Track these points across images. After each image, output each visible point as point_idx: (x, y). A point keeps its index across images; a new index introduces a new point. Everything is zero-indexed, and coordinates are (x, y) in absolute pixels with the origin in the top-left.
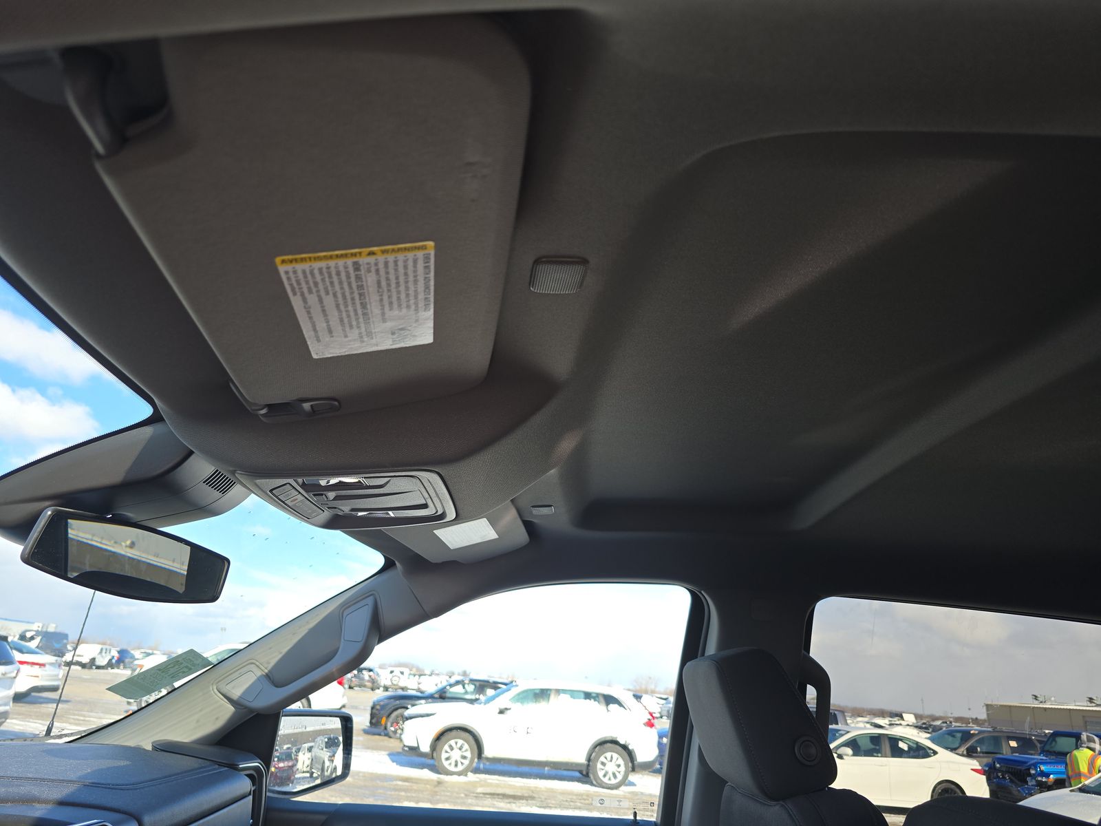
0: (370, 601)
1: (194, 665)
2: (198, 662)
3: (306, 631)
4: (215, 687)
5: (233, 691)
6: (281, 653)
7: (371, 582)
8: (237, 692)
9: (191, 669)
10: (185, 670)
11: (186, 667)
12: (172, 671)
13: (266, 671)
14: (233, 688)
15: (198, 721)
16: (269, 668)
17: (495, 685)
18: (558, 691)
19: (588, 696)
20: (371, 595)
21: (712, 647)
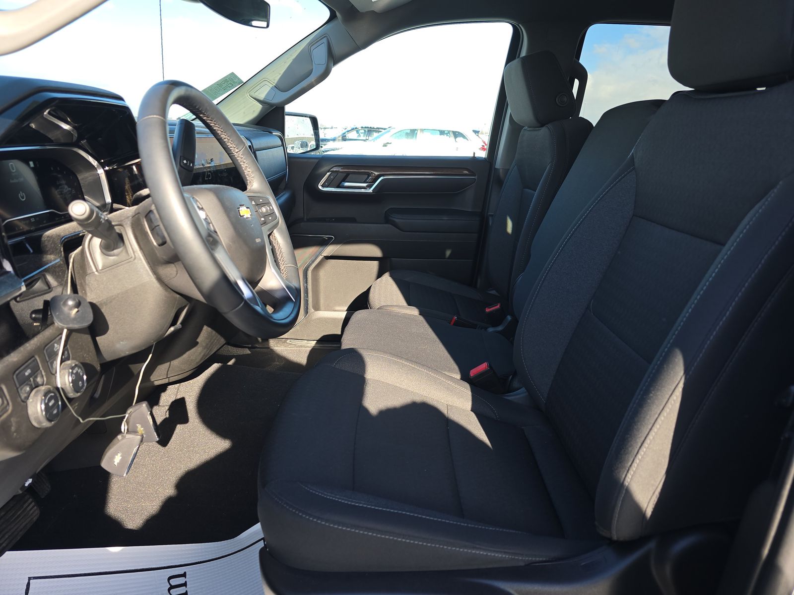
0: (325, 40)
1: (234, 82)
2: (236, 81)
3: (292, 61)
4: (248, 95)
5: (260, 96)
6: (280, 74)
7: (323, 29)
8: (262, 97)
9: (233, 85)
10: (230, 85)
11: (231, 84)
12: (224, 85)
13: (274, 84)
14: (259, 94)
15: (244, 113)
16: (276, 82)
17: (378, 130)
18: (422, 130)
19: (442, 133)
20: (325, 37)
21: (524, 53)
